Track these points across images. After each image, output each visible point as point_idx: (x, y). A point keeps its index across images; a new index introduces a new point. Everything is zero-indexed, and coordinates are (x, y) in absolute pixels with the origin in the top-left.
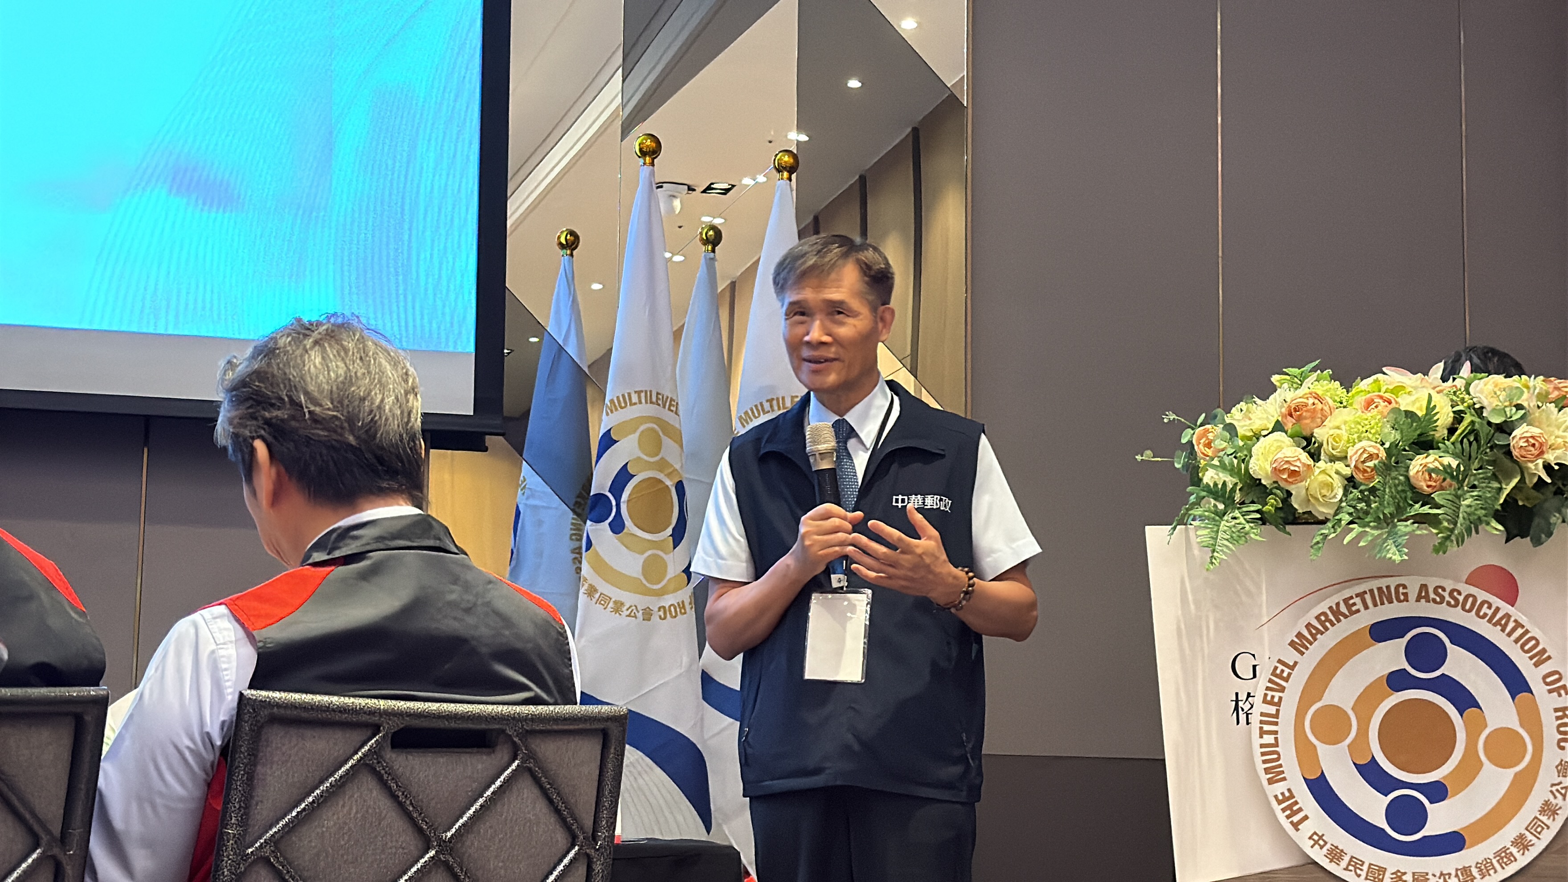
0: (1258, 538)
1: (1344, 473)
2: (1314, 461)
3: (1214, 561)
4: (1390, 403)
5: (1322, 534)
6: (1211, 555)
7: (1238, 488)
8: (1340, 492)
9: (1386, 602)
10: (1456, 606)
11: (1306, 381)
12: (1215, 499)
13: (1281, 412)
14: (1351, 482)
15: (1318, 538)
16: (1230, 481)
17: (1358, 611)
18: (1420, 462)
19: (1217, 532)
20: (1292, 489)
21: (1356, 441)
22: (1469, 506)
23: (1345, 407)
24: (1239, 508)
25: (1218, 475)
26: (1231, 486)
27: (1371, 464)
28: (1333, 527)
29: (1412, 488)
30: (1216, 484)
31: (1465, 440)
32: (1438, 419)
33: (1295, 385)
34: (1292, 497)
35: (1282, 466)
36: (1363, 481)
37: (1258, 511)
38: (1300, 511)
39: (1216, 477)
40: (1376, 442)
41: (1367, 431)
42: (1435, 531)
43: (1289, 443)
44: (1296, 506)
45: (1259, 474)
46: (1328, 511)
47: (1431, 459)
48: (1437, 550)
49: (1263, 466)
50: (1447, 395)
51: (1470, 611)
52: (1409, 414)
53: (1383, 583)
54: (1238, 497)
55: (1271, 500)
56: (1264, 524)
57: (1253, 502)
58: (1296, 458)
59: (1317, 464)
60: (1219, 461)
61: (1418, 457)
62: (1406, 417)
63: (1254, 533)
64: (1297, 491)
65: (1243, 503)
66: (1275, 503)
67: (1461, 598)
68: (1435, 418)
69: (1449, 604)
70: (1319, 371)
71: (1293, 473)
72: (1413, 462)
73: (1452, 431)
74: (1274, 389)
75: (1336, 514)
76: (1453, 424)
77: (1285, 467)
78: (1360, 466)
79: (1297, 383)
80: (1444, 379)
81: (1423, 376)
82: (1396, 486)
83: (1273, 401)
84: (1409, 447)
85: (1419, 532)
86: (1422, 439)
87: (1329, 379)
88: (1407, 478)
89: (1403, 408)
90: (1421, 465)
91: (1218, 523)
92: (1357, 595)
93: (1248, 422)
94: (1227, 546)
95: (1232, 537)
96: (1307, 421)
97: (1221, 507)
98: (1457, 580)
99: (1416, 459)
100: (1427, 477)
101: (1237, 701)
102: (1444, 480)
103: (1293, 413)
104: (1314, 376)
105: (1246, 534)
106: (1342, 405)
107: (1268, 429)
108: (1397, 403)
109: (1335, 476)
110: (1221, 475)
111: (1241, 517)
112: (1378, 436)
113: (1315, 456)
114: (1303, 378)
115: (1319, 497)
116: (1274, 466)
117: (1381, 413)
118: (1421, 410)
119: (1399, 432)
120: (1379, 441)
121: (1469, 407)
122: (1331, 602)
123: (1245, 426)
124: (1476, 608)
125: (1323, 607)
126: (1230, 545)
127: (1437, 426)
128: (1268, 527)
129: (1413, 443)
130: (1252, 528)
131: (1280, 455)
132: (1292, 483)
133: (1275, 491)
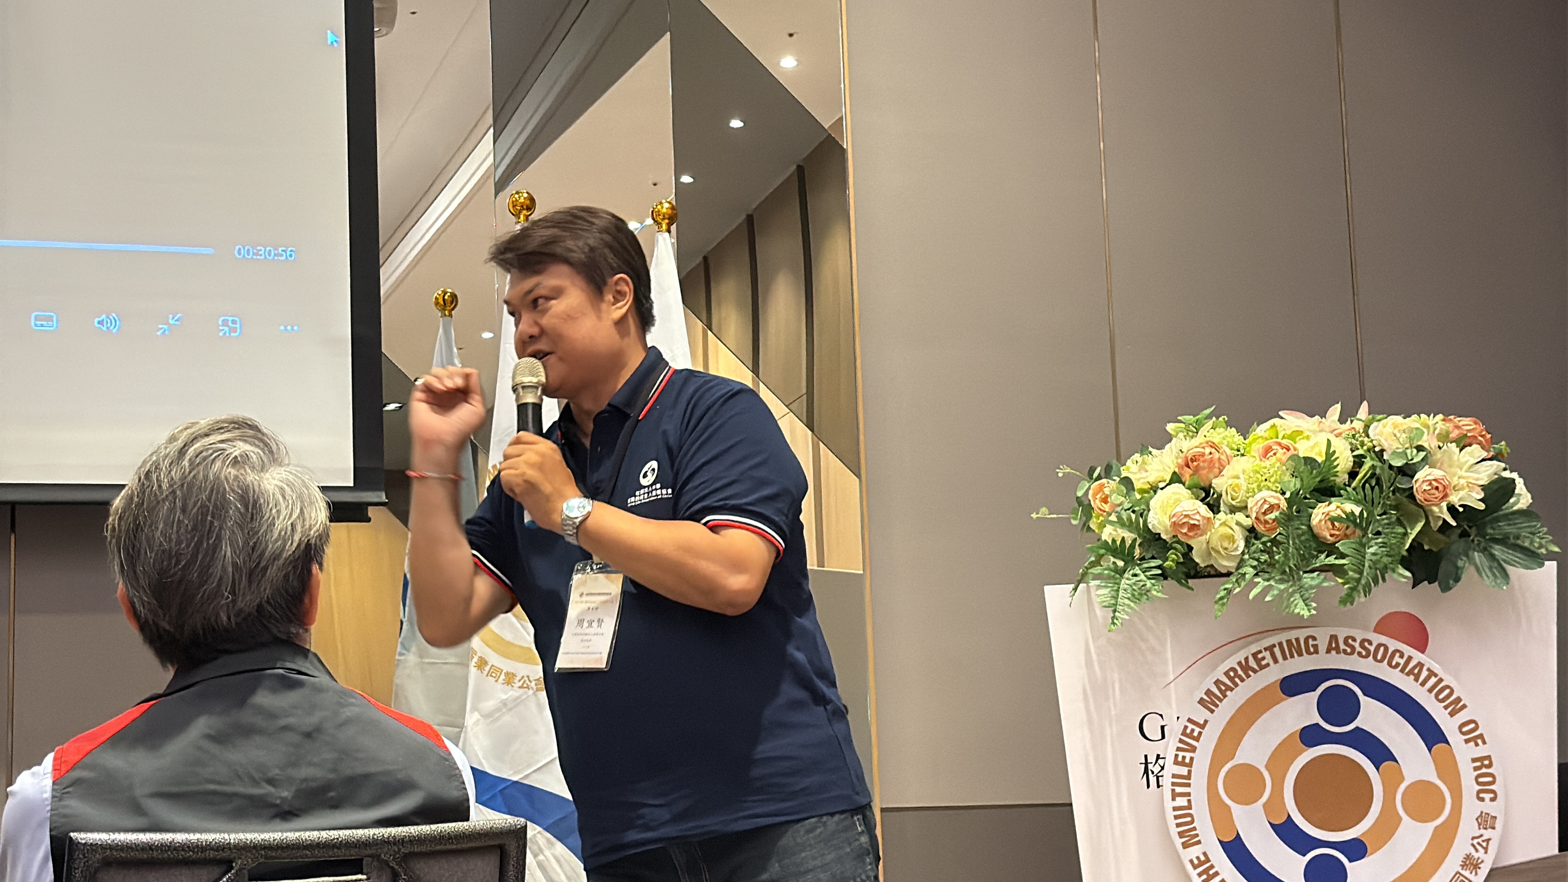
0: (1160, 595)
1: (1245, 524)
2: (1214, 513)
3: (1115, 621)
4: (1288, 449)
5: (1225, 589)
6: (1112, 615)
7: (1137, 544)
8: (1242, 544)
9: (1295, 655)
10: (1367, 656)
11: (1202, 429)
12: (1114, 557)
13: (1177, 463)
14: (1252, 533)
15: (1223, 593)
16: (1129, 536)
17: (1268, 665)
18: (1322, 510)
19: (1118, 591)
20: (1192, 543)
21: (1256, 490)
22: (1374, 554)
23: (1243, 455)
24: (1139, 565)
25: (1116, 531)
26: (1130, 542)
27: (1272, 516)
28: (1237, 581)
29: (1315, 537)
30: (1114, 541)
31: (1367, 485)
32: (1338, 465)
33: (1191, 434)
34: (1193, 552)
35: (1181, 520)
36: (1266, 533)
37: (1159, 567)
38: (1202, 565)
39: (1114, 533)
40: (1276, 491)
41: (1266, 480)
42: (1340, 581)
43: (1187, 495)
44: (1197, 560)
45: (1160, 529)
46: (1231, 565)
47: (1335, 507)
48: (1343, 602)
49: (1161, 520)
50: (1346, 438)
51: (1381, 661)
52: (1309, 461)
53: (1292, 635)
54: (1137, 552)
55: (1172, 555)
56: (1166, 578)
57: (1153, 558)
58: (1196, 511)
59: (1218, 516)
60: (1117, 517)
61: (1320, 505)
62: (1306, 464)
63: (1155, 590)
64: (1198, 544)
65: (1142, 559)
66: (1176, 558)
67: (1372, 648)
68: (1335, 464)
69: (1359, 654)
70: (1214, 419)
71: (1193, 527)
72: (1315, 511)
73: (1353, 475)
74: (1169, 438)
75: (1238, 568)
76: (1353, 467)
77: (1184, 520)
78: (1262, 518)
79: (1193, 432)
80: (1342, 420)
81: (1320, 419)
82: (1299, 536)
83: (1169, 450)
84: (1310, 495)
85: (1325, 584)
86: (1323, 485)
87: (1225, 425)
88: (1310, 527)
89: (1301, 455)
90: (1323, 514)
91: (1118, 581)
92: (1266, 649)
93: (1144, 474)
94: (1129, 606)
95: (1133, 595)
96: (1205, 472)
97: (1121, 564)
98: (1365, 628)
99: (1318, 507)
100: (1331, 527)
101: (1146, 763)
102: (1347, 528)
103: (1190, 463)
104: (1210, 423)
105: (1148, 591)
106: (1239, 453)
107: (1165, 481)
108: (1295, 449)
109: (1236, 527)
110: (1120, 531)
111: (1142, 574)
112: (1277, 485)
113: (1214, 508)
114: (1199, 425)
115: (1221, 550)
116: (1173, 520)
117: (1279, 460)
118: (1321, 456)
119: (1299, 479)
120: (1279, 489)
121: (1369, 450)
122: (1240, 656)
123: (1141, 478)
124: (1388, 657)
125: (1232, 662)
126: (1132, 604)
127: (1338, 472)
128: (1171, 582)
129: (1315, 490)
130: (1153, 585)
131: (1178, 509)
132: (1191, 537)
133: (1174, 545)
